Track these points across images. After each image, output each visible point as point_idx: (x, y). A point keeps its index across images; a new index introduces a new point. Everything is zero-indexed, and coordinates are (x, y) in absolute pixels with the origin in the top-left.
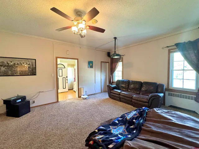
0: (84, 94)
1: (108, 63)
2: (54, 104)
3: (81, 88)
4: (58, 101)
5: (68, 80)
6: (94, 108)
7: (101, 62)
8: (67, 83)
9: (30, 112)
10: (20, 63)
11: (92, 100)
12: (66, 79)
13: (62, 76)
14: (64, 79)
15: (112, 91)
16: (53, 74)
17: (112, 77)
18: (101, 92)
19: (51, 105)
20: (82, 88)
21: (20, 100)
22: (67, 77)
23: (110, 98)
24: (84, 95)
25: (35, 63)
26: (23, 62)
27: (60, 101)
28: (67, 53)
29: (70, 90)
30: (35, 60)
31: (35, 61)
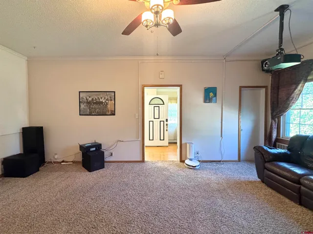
0: (192, 157)
1: (264, 90)
2: (137, 165)
3: (186, 144)
4: (143, 161)
5: (168, 126)
6: (203, 197)
7: (241, 87)
8: (167, 130)
9: (104, 167)
10: (98, 98)
11: (207, 176)
12: (165, 123)
13: (159, 118)
14: (162, 123)
15: (268, 165)
16: (137, 115)
17: (275, 126)
18: (239, 160)
19: (132, 164)
20: (188, 145)
21: (94, 149)
22: (167, 120)
23: (263, 181)
24: (191, 160)
25: (114, 97)
26: (101, 96)
27: (147, 162)
28: (161, 76)
29: (171, 145)
30: (114, 92)
31: (113, 95)
